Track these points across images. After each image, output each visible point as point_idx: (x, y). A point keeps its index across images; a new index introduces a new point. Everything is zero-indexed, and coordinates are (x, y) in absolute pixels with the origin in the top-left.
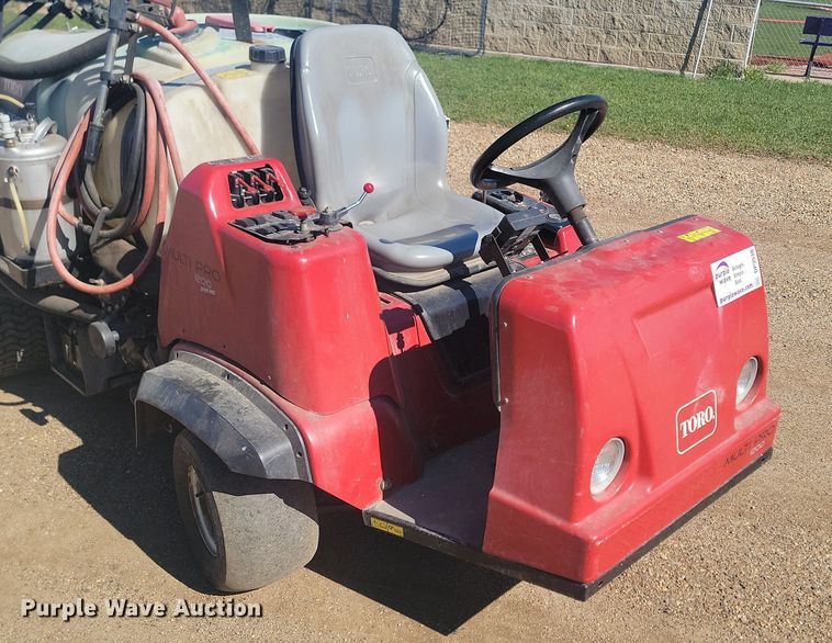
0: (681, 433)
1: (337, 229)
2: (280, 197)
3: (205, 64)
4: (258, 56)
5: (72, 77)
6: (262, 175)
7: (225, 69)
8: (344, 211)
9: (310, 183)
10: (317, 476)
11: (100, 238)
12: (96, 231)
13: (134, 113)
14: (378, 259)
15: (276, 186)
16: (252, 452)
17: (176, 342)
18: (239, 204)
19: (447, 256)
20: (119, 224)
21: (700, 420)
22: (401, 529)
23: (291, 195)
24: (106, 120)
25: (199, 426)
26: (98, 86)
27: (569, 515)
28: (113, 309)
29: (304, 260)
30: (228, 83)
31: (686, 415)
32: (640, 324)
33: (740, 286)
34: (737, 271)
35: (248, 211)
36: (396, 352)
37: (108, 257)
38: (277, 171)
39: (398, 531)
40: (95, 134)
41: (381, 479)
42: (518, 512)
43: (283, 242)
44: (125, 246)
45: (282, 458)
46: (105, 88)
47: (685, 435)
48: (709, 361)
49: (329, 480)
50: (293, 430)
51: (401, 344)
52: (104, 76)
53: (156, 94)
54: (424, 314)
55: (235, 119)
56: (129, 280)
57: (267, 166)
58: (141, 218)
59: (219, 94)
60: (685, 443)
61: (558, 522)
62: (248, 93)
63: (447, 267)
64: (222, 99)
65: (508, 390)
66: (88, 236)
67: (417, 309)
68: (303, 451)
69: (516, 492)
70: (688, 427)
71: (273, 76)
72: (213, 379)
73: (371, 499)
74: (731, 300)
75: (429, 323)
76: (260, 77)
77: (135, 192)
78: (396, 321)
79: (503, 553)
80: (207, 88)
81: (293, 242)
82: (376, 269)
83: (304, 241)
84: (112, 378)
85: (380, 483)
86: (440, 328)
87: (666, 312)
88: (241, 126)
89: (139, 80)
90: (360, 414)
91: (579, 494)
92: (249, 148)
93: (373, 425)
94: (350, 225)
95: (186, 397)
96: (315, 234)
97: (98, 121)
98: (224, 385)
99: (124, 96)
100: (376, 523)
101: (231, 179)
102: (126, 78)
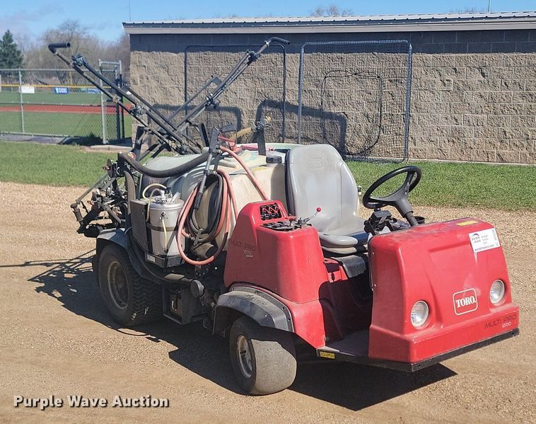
0: (457, 305)
1: (305, 227)
2: (280, 217)
3: (247, 165)
4: (270, 160)
5: (186, 175)
6: (274, 207)
7: (255, 167)
8: (308, 219)
9: (293, 212)
10: (297, 329)
11: (198, 242)
12: (196, 240)
13: (218, 187)
14: (324, 242)
15: (279, 211)
16: (270, 317)
17: (233, 283)
18: (264, 219)
19: (355, 241)
20: (206, 236)
21: (468, 301)
22: (333, 355)
23: (284, 214)
24: (204, 190)
25: (246, 310)
26: (202, 176)
27: (402, 332)
28: (202, 274)
29: (292, 237)
30: (257, 172)
31: (459, 297)
32: (432, 254)
33: (486, 245)
34: (484, 238)
35: (267, 221)
36: (331, 281)
37: (201, 251)
38: (279, 206)
39: (332, 356)
40: (200, 196)
41: (324, 336)
42: (381, 333)
43: (283, 230)
44: (209, 245)
45: (282, 321)
46: (205, 177)
47: (459, 306)
48: (470, 275)
49: (302, 332)
50: (287, 310)
51: (333, 278)
52: (205, 172)
53: (228, 178)
54: (344, 265)
55: (260, 187)
56: (212, 258)
57: (275, 204)
58: (218, 232)
59: (253, 177)
60: (459, 310)
61: (398, 335)
62: (265, 177)
63: (355, 246)
64: (255, 179)
65: (375, 282)
66: (193, 242)
67: (341, 263)
68: (291, 319)
69: (380, 326)
70: (459, 303)
71: (276, 168)
72: (250, 294)
73: (320, 344)
74: (482, 250)
75: (347, 270)
76: (271, 169)
77: (216, 220)
78: (331, 268)
79: (377, 356)
80: (249, 175)
81: (287, 230)
82: (323, 247)
83: (291, 229)
84: (193, 317)
85: (324, 337)
86: (352, 273)
87: (446, 251)
88: (262, 190)
89: (221, 173)
90: (316, 305)
91: (406, 321)
92: (264, 198)
93: (321, 310)
94: (310, 225)
95: (240, 300)
96: (296, 227)
97: (201, 191)
98: (255, 296)
99: (214, 180)
100: (323, 355)
101: (261, 209)
102: (214, 172)
